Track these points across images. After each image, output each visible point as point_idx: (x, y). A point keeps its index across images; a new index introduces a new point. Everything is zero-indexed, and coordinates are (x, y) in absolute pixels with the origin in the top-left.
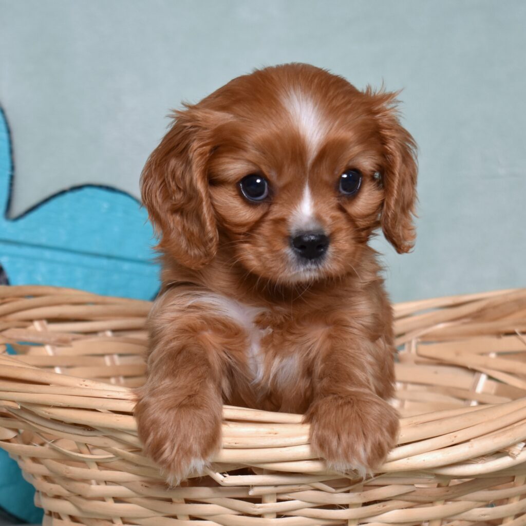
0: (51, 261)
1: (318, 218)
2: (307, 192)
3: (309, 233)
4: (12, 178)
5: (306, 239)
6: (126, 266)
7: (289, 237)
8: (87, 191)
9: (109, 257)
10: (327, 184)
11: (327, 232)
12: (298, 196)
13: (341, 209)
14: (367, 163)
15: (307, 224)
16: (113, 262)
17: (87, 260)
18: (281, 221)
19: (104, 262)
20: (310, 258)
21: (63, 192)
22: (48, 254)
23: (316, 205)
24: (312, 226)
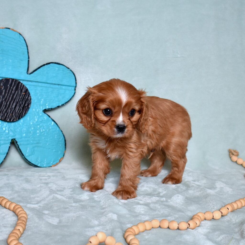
0: (41, 86)
1: (124, 121)
2: (121, 114)
3: (121, 125)
4: (29, 61)
5: (120, 127)
6: (64, 87)
7: (116, 126)
8: (51, 64)
9: (59, 85)
10: (126, 113)
11: (126, 125)
12: (119, 115)
13: (129, 119)
14: (137, 108)
15: (121, 123)
16: (60, 86)
17: (52, 86)
18: (114, 121)
19: (57, 86)
20: (121, 132)
21: (44, 65)
22: (40, 84)
23: (123, 118)
24: (122, 123)
